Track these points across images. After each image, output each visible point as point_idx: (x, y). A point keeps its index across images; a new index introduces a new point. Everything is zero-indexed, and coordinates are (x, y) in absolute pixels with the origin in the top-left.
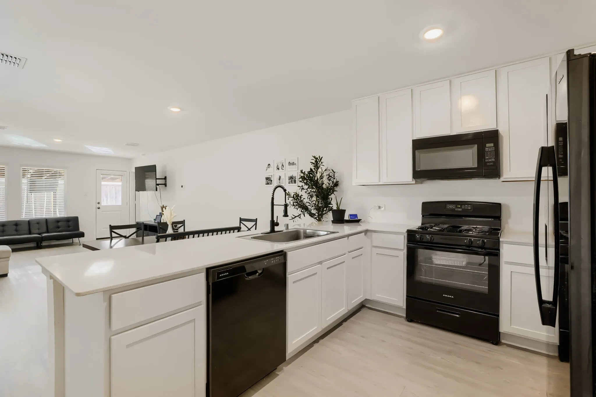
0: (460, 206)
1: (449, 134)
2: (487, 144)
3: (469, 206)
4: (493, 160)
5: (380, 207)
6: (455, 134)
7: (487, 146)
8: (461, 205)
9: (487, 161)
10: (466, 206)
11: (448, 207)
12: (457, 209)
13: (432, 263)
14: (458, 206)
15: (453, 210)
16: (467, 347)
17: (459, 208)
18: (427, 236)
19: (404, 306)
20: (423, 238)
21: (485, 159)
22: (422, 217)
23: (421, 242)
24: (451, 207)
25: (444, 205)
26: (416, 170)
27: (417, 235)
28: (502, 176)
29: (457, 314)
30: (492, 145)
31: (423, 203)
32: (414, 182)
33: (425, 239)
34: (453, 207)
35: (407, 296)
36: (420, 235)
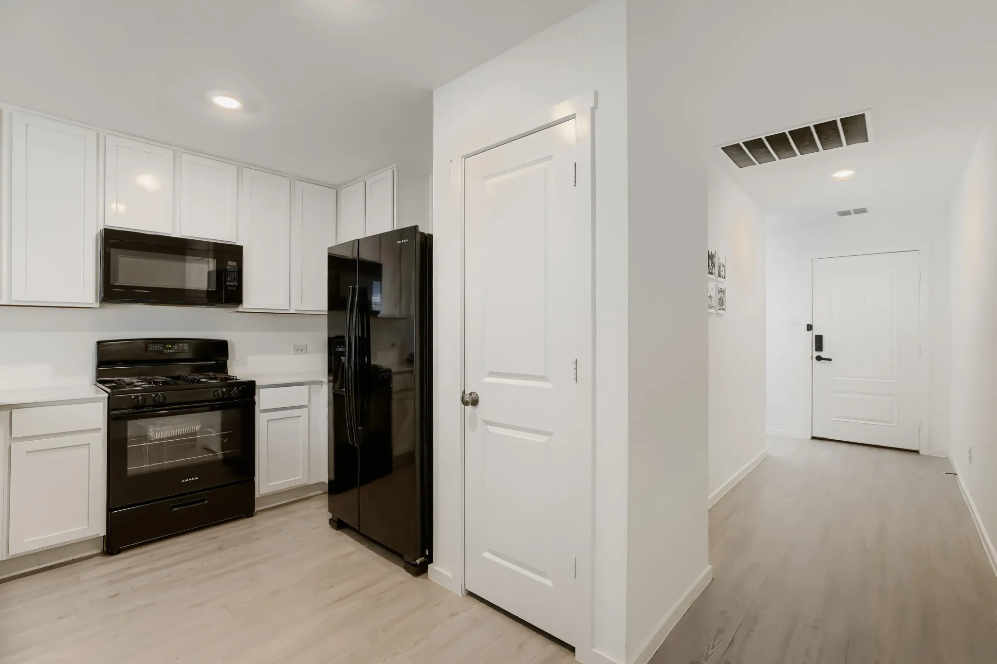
0: (170, 346)
1: (170, 234)
2: (229, 262)
3: (185, 345)
4: (236, 284)
6: (179, 237)
7: (228, 264)
8: (173, 344)
9: (228, 283)
10: (181, 345)
11: (151, 348)
12: (166, 351)
13: (148, 439)
14: (167, 346)
15: (160, 352)
17: (169, 348)
18: (154, 395)
19: (103, 532)
20: (145, 400)
21: (226, 281)
22: (98, 368)
23: (143, 407)
24: (156, 347)
25: (143, 345)
26: (112, 283)
27: (133, 397)
28: (242, 305)
29: (204, 500)
30: (234, 264)
31: (99, 343)
32: (98, 305)
33: (149, 402)
34: (161, 348)
35: (109, 510)
36: (141, 395)
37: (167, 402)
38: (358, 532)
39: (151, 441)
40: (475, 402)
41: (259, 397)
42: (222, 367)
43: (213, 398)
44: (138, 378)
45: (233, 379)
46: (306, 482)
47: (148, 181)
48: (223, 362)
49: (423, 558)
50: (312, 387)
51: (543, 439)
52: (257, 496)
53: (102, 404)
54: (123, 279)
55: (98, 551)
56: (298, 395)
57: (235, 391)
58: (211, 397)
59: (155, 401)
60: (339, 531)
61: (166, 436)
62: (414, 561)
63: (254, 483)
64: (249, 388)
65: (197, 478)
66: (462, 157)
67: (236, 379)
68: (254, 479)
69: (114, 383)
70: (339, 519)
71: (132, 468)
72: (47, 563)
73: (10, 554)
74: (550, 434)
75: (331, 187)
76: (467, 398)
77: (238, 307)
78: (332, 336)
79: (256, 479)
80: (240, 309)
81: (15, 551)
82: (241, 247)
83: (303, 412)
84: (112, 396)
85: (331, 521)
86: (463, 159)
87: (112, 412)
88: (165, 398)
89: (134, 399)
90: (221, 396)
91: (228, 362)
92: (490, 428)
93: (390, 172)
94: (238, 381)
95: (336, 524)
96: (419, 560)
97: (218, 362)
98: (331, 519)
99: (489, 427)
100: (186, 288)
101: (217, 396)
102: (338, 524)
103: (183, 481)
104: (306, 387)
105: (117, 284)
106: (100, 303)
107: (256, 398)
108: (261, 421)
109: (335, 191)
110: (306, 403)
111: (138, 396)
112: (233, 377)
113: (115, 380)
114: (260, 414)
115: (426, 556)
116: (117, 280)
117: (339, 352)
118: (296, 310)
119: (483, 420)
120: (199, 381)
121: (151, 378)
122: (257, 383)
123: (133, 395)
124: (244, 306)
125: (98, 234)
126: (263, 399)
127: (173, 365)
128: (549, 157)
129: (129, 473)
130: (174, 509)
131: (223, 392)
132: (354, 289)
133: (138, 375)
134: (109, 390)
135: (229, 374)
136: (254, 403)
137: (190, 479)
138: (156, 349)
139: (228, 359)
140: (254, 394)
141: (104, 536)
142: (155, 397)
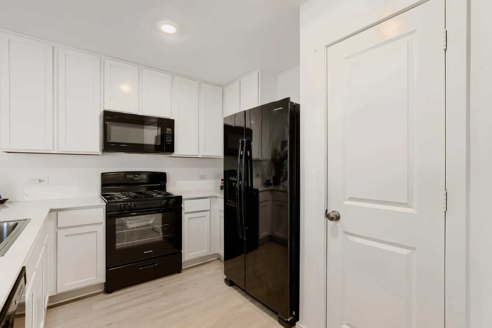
1: (137, 113)
3: (145, 175)
4: (171, 141)
5: (40, 181)
6: (142, 115)
7: (167, 130)
8: (139, 175)
9: (167, 141)
10: (143, 175)
11: (128, 177)
12: (135, 179)
13: (126, 228)
15: (132, 179)
16: (169, 284)
17: (137, 177)
18: (129, 204)
19: (104, 281)
20: (124, 207)
21: (166, 140)
22: (102, 187)
23: (123, 211)
24: (130, 176)
25: (124, 175)
26: (108, 141)
27: (119, 205)
28: (174, 153)
29: (155, 263)
30: (170, 130)
31: (102, 174)
32: (101, 153)
33: (127, 208)
34: (132, 177)
35: (107, 268)
36: (123, 204)
37: (137, 207)
38: (245, 291)
39: (128, 229)
40: (338, 218)
41: (184, 205)
42: (163, 188)
43: (160, 206)
44: (122, 193)
45: (170, 195)
46: (209, 253)
47: (126, 88)
48: (164, 184)
49: (292, 317)
50: (212, 199)
51: (405, 252)
52: (183, 261)
53: (103, 208)
54: (114, 138)
55: (102, 290)
56: (204, 204)
57: (171, 202)
58: (159, 205)
59: (130, 207)
60: (231, 287)
61: (136, 226)
62: (286, 319)
63: (181, 253)
64: (179, 200)
65: (152, 251)
66: (325, 46)
67: (172, 195)
68: (181, 251)
69: (109, 196)
70: (230, 280)
71: (119, 245)
72: (76, 296)
73: (58, 292)
74: (413, 249)
75: (219, 86)
76: (332, 215)
77: (172, 154)
78: (227, 169)
79: (183, 252)
80: (173, 155)
81: (60, 291)
82: (174, 120)
83: (207, 214)
84: (108, 204)
85: (226, 280)
86: (326, 48)
87: (108, 214)
88: (135, 205)
89: (119, 206)
90: (164, 205)
91: (166, 184)
92: (351, 238)
93: (257, 73)
94: (172, 196)
95: (229, 283)
96: (289, 319)
97: (162, 184)
98: (225, 279)
99: (349, 237)
100: (144, 143)
101: (162, 204)
102: (230, 283)
103: (145, 252)
104: (209, 199)
105: (110, 141)
106: (102, 152)
107: (182, 205)
108: (185, 218)
109: (221, 89)
110: (208, 208)
111: (121, 205)
112: (170, 193)
113: (110, 194)
114: (185, 215)
115: (293, 316)
116: (110, 139)
117: (231, 180)
118: (202, 156)
119: (343, 231)
120: (152, 196)
121: (128, 193)
122: (183, 197)
123: (118, 204)
124: (175, 154)
125: (101, 114)
126: (186, 206)
127: (139, 186)
128: (412, 32)
129: (117, 248)
130: (140, 268)
131: (165, 202)
132: (243, 142)
133: (121, 191)
134: (106, 201)
135: (167, 191)
136: (181, 208)
137: (148, 252)
138: (130, 177)
139: (166, 183)
140: (181, 204)
141: (104, 283)
142: (130, 205)
